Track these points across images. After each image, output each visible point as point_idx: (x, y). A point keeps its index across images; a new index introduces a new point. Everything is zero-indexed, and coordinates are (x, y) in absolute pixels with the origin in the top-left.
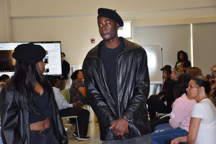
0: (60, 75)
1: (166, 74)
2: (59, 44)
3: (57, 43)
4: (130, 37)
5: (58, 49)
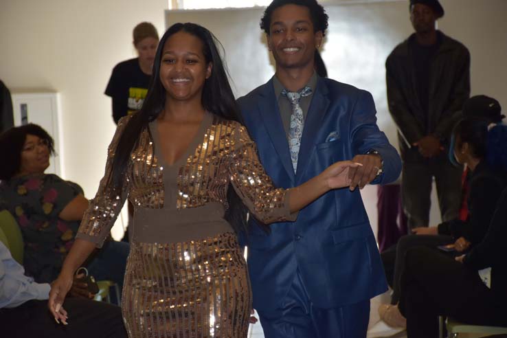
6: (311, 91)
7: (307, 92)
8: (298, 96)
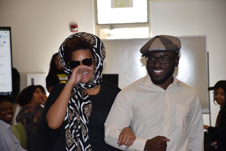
0: (8, 93)
1: (222, 95)
2: (8, 32)
3: (4, 30)
4: (146, 21)
5: (5, 42)
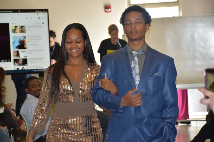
5: (43, 23)
6: (143, 51)
7: (141, 52)
8: (137, 53)
